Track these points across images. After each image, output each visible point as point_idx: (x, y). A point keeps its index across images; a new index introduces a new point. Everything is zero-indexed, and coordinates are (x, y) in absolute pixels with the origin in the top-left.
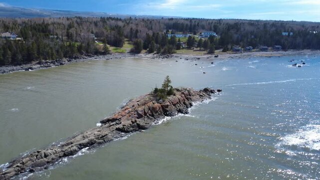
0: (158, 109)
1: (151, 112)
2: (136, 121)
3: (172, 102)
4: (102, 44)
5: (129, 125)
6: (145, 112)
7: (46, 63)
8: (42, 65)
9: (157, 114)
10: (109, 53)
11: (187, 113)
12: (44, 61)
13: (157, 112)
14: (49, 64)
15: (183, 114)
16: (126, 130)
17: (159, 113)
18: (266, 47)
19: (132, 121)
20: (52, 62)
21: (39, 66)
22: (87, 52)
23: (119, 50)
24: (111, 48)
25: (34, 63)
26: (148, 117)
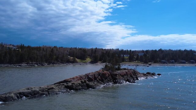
0: (107, 75)
1: (101, 77)
2: (85, 82)
3: (120, 74)
4: (72, 58)
5: (78, 84)
6: (95, 77)
7: (32, 63)
8: (29, 65)
9: (107, 80)
10: (76, 62)
11: (134, 82)
12: (31, 62)
13: (107, 78)
14: (34, 64)
15: (131, 83)
16: (74, 87)
17: (109, 79)
18: (184, 61)
19: (81, 81)
20: (36, 64)
21: (26, 65)
22: (62, 60)
23: (83, 61)
24: (78, 60)
25: (24, 63)
26: (97, 81)
